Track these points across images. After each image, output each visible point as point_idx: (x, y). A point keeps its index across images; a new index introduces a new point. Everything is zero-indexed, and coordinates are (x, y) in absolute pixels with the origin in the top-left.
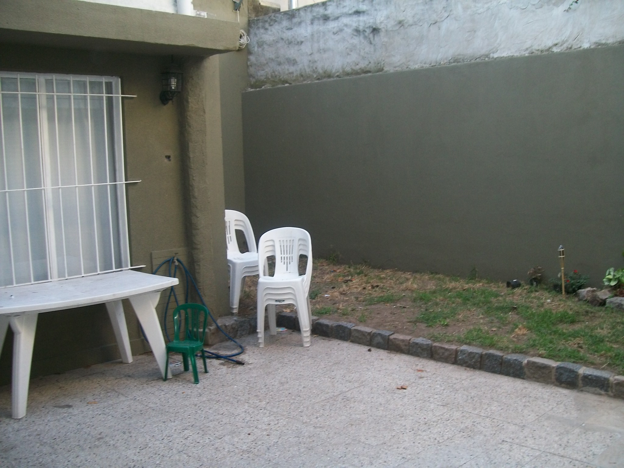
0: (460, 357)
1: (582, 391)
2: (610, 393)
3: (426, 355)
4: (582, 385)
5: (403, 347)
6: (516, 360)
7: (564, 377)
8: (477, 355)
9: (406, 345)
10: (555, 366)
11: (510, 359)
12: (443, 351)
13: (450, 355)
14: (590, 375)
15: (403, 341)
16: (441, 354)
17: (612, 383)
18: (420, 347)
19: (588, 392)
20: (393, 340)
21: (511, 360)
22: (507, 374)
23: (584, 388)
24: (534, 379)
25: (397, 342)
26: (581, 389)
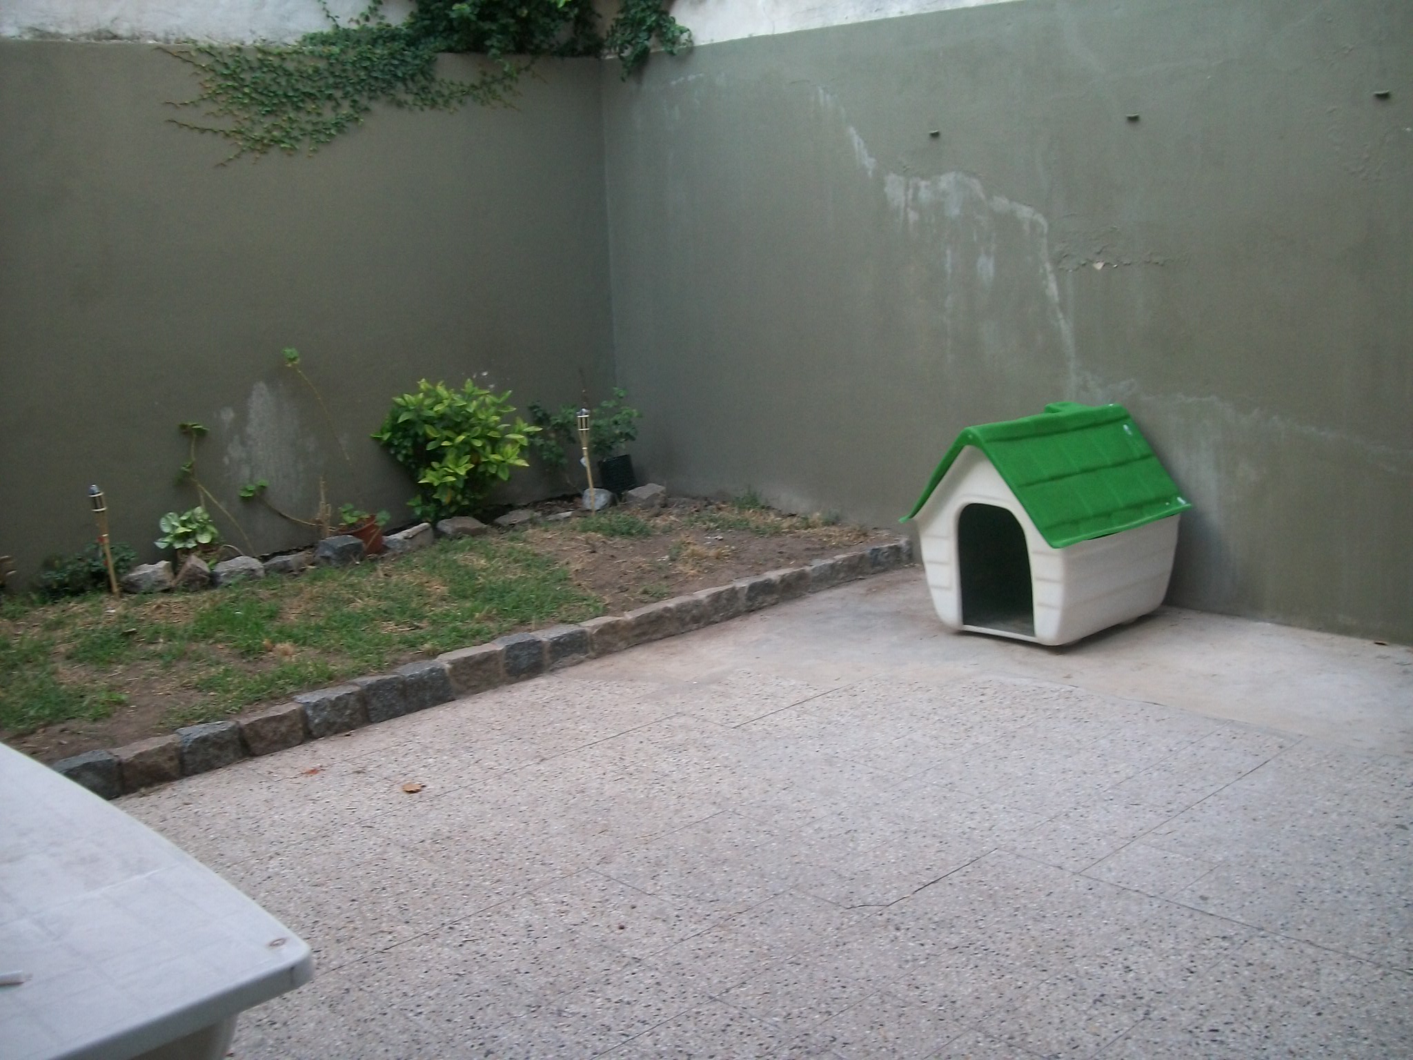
0: (317, 721)
1: (552, 670)
2: (592, 654)
3: (232, 756)
4: (551, 661)
5: (168, 766)
6: (432, 671)
7: (524, 662)
8: (353, 698)
9: (171, 759)
10: (501, 649)
11: (420, 675)
12: (274, 725)
13: (292, 726)
14: (561, 637)
15: (163, 750)
16: (271, 734)
17: (591, 635)
18: (214, 744)
19: (563, 667)
20: (137, 761)
21: (424, 674)
22: (422, 706)
23: (555, 665)
24: (470, 691)
25: (149, 761)
26: (551, 668)
